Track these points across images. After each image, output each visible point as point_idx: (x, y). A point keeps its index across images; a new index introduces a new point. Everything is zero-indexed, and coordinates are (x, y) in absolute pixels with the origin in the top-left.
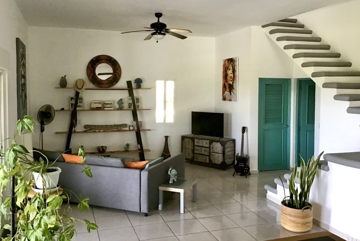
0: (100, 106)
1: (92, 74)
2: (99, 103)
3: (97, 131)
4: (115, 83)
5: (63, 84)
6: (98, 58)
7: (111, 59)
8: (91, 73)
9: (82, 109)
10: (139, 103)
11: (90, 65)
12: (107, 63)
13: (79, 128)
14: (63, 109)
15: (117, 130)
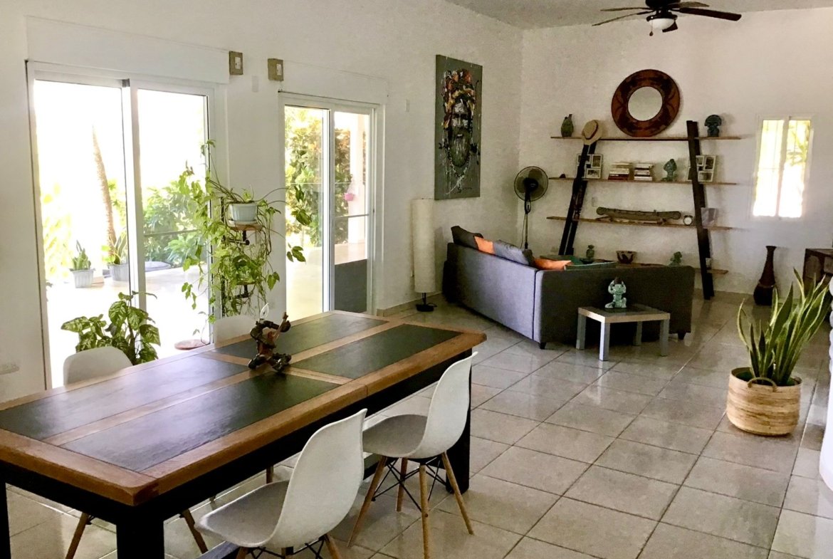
0: (627, 172)
1: (621, 110)
2: (625, 167)
3: (636, 221)
4: (663, 126)
5: (567, 130)
6: (636, 76)
7: (663, 77)
8: (620, 107)
9: (596, 177)
10: (711, 168)
11: (620, 93)
12: (652, 85)
13: (589, 212)
14: (563, 176)
15: (656, 222)
